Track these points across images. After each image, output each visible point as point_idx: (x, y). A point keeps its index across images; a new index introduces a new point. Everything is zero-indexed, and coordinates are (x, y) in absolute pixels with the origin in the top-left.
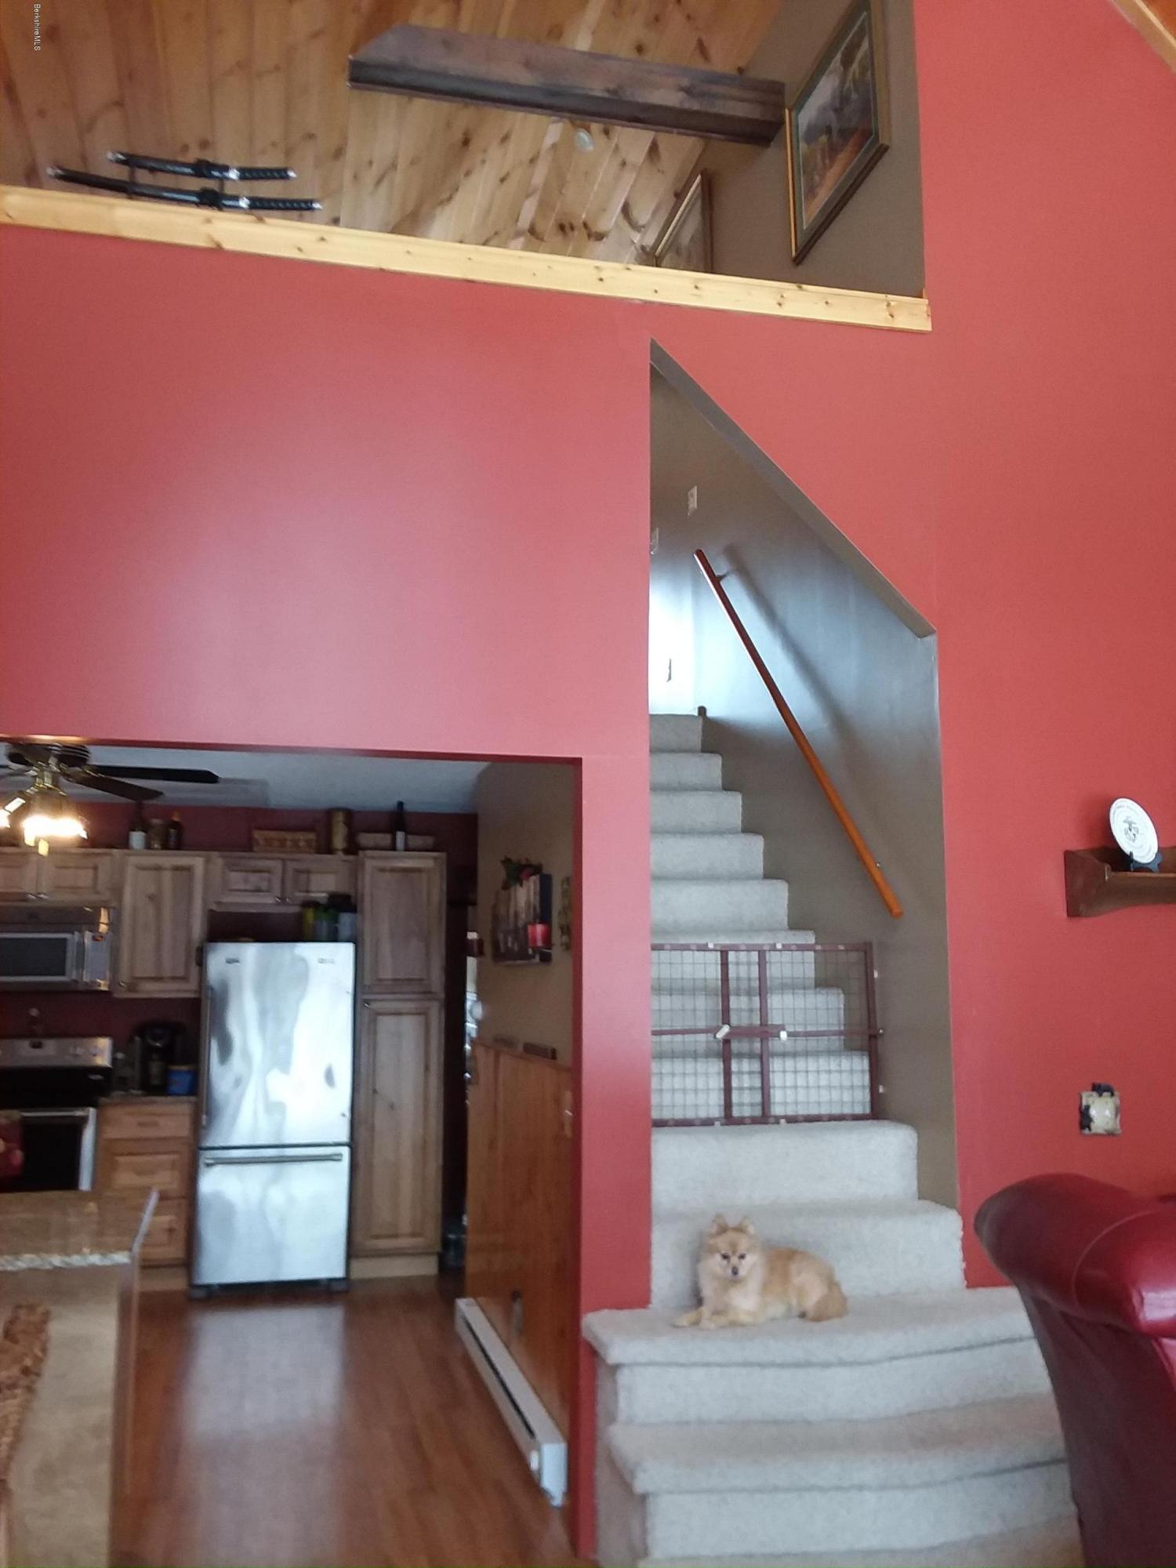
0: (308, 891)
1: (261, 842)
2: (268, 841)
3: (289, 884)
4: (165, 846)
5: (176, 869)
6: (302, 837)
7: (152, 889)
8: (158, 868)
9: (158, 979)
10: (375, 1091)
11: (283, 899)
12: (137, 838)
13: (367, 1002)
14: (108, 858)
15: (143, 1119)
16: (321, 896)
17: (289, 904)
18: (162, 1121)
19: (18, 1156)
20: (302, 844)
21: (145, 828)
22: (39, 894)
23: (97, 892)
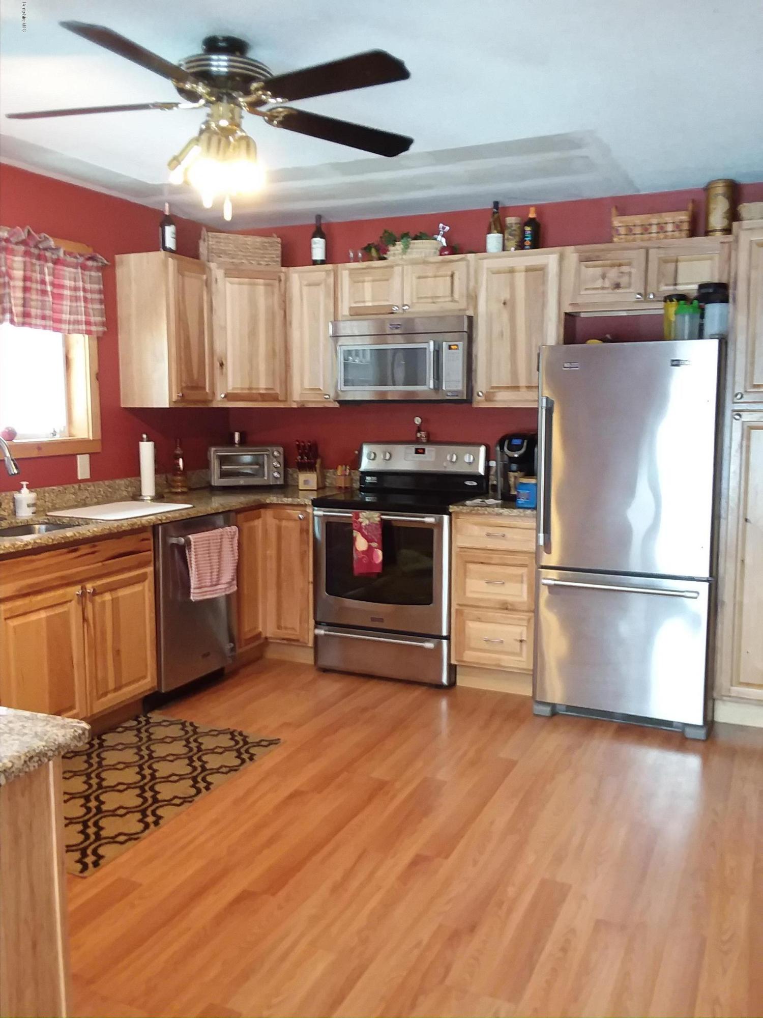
0: (675, 284)
1: (622, 231)
2: (630, 230)
3: (652, 277)
4: (521, 246)
5: (529, 270)
6: (669, 218)
7: (506, 295)
8: (512, 271)
9: (516, 388)
10: (746, 520)
11: (645, 295)
12: (493, 240)
13: (738, 413)
14: (463, 264)
15: (490, 530)
16: (690, 287)
17: (652, 301)
18: (509, 533)
19: (379, 555)
20: (670, 227)
21: (502, 229)
22: (404, 306)
23: (453, 301)
